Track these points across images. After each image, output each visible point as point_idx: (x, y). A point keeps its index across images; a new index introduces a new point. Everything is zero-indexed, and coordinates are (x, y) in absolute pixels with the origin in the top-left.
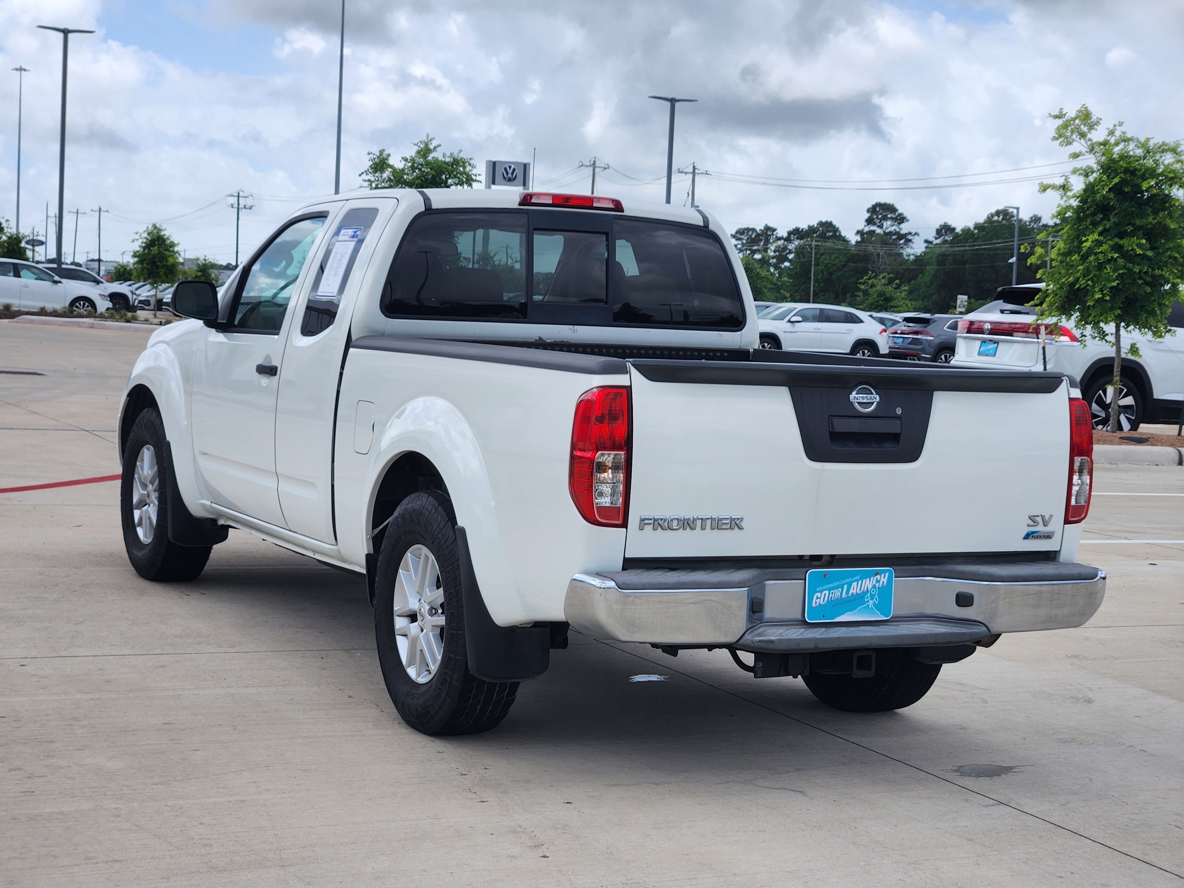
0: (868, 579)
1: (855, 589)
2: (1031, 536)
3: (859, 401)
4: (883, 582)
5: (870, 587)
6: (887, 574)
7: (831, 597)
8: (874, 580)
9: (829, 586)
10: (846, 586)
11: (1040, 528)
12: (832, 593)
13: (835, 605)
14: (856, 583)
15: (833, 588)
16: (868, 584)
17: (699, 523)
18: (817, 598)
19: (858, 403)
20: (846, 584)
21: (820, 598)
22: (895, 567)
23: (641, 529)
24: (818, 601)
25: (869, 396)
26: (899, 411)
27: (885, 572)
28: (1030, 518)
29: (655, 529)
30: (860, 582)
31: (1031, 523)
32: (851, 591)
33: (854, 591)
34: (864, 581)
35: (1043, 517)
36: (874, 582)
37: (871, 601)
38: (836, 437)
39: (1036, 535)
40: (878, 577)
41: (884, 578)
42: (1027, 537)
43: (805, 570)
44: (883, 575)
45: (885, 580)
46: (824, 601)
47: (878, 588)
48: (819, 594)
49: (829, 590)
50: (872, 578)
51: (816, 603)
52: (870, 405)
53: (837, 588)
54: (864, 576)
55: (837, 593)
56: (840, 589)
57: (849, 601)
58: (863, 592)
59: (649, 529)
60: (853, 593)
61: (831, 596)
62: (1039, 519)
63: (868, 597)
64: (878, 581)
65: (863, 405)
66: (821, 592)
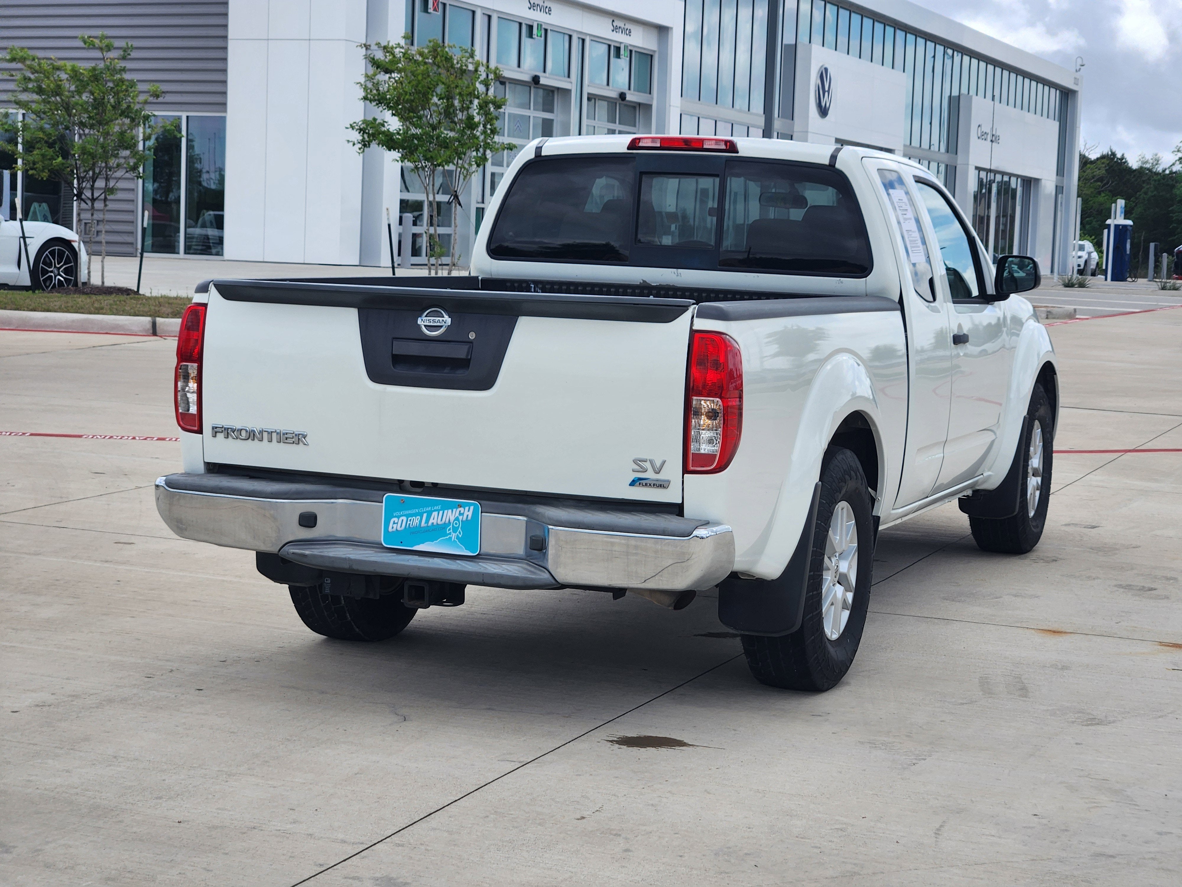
0: (450, 511)
1: (435, 519)
2: (638, 483)
3: (425, 324)
4: (468, 515)
5: (452, 519)
6: (472, 508)
7: (410, 524)
8: (456, 512)
9: (407, 512)
10: (425, 515)
11: (650, 475)
12: (410, 520)
13: (413, 533)
14: (436, 513)
15: (412, 515)
16: (450, 515)
17: (265, 435)
18: (394, 523)
19: (425, 326)
20: (425, 512)
21: (397, 523)
22: (483, 502)
23: (215, 436)
24: (395, 526)
25: (441, 319)
26: (472, 336)
27: (469, 505)
28: (635, 461)
29: (227, 437)
30: (441, 512)
31: (636, 467)
32: (431, 521)
33: (435, 522)
34: (446, 511)
35: (651, 462)
36: (457, 515)
37: (454, 534)
38: (398, 359)
39: (644, 482)
40: (462, 509)
41: (469, 511)
42: (633, 483)
43: (383, 493)
44: (467, 508)
45: (470, 514)
46: (401, 527)
47: (462, 521)
48: (396, 520)
49: (407, 516)
50: (454, 510)
51: (393, 528)
52: (438, 328)
53: (415, 515)
54: (446, 507)
55: (416, 521)
56: (419, 517)
57: (429, 531)
58: (445, 523)
59: (220, 436)
60: (433, 523)
61: (408, 522)
62: (647, 465)
63: (449, 530)
64: (460, 514)
65: (432, 328)
66: (398, 517)
